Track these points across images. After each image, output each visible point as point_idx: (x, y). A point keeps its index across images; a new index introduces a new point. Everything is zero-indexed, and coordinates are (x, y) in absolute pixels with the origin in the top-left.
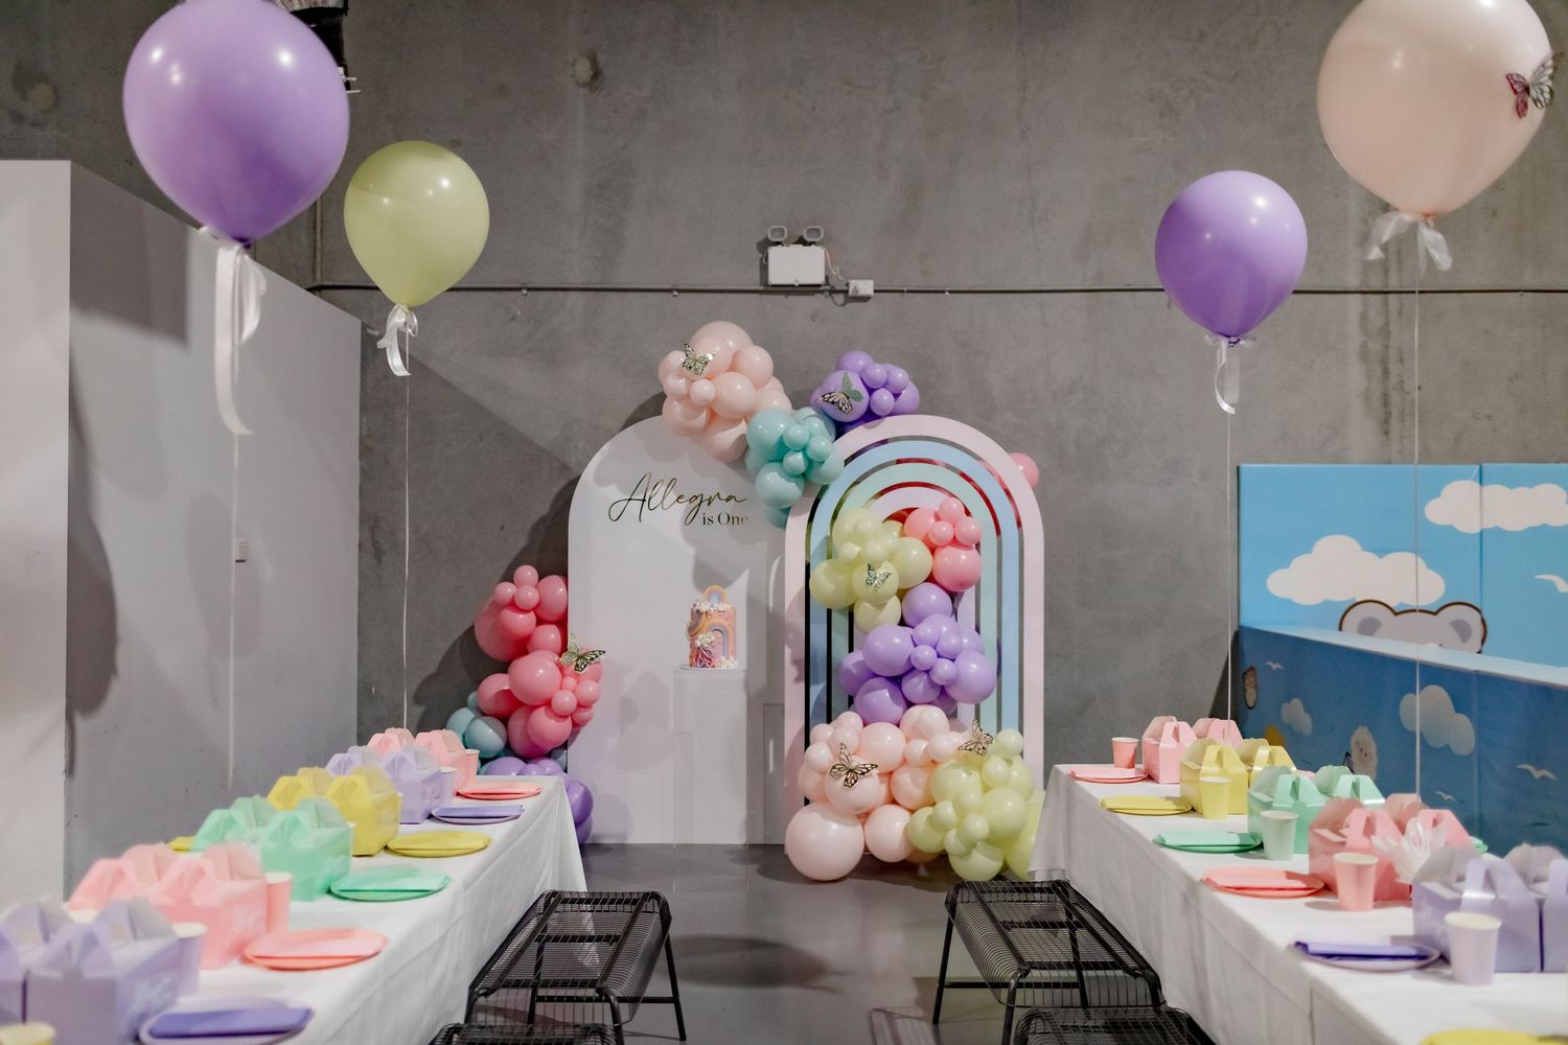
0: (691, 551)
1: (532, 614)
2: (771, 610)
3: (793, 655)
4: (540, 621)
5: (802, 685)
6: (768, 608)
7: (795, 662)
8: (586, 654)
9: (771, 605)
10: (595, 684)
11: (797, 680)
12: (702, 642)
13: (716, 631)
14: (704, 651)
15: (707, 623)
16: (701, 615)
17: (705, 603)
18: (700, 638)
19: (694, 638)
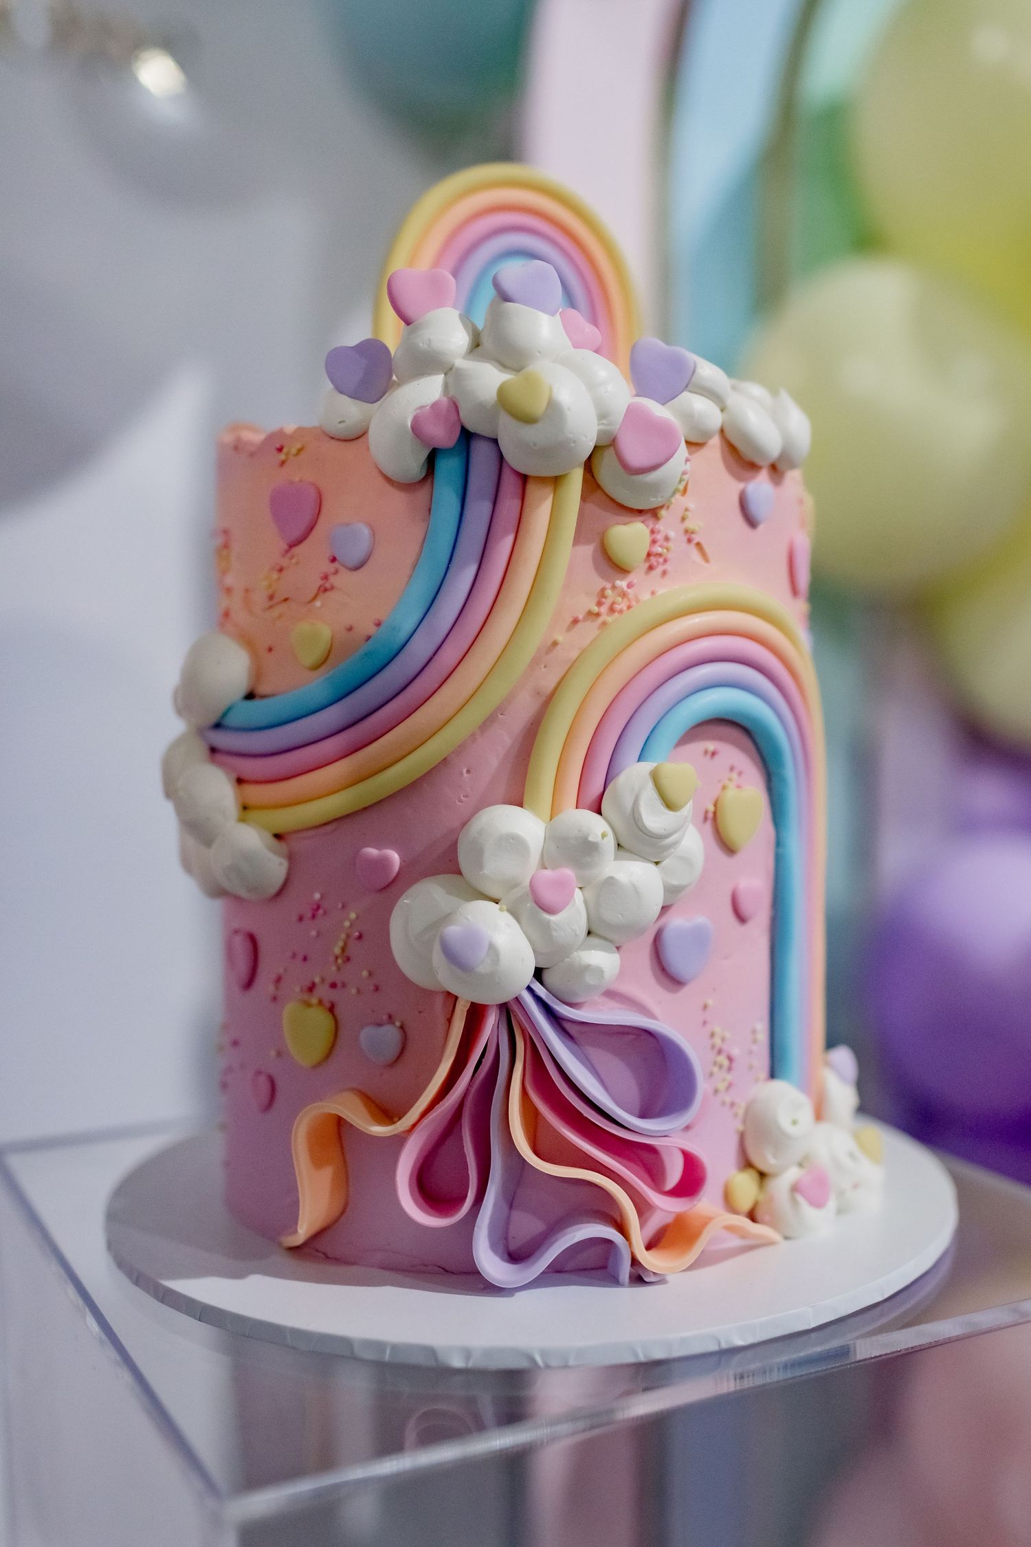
12: (550, 910)
13: (711, 746)
14: (560, 1042)
15: (592, 615)
16: (509, 505)
17: (558, 314)
18: (515, 844)
19: (372, 852)
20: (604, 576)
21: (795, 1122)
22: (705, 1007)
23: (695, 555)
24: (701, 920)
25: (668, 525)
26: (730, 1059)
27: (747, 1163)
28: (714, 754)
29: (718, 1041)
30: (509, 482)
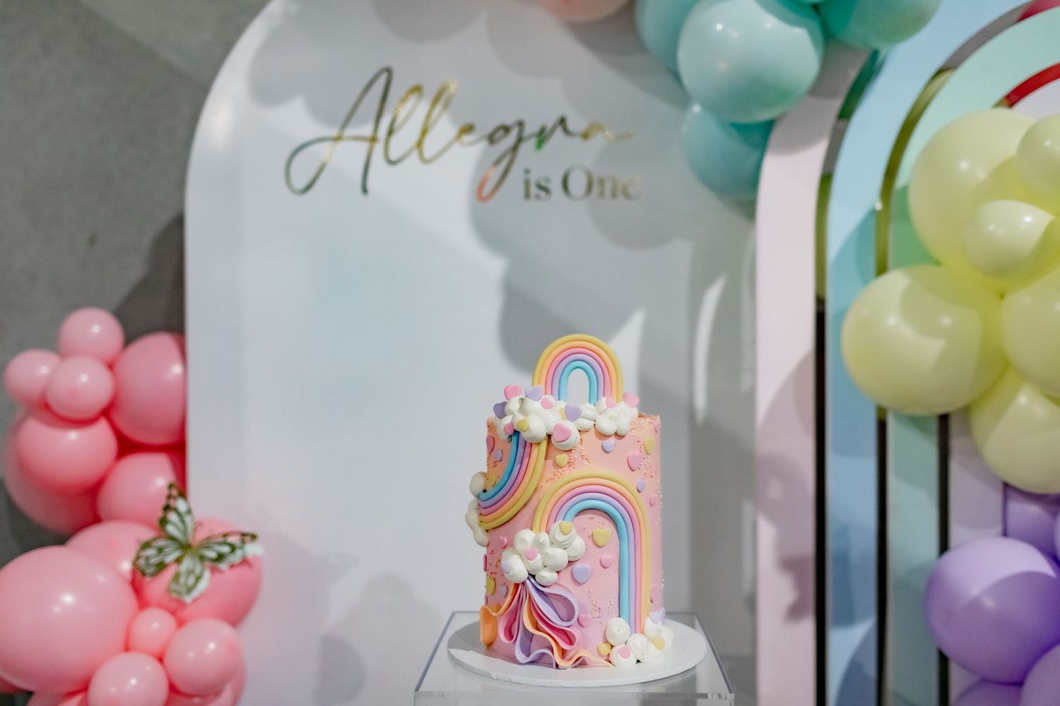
0: (494, 266)
1: (102, 429)
2: (700, 416)
3: (781, 543)
4: (127, 447)
5: (808, 627)
6: (691, 412)
7: (789, 564)
8: (207, 543)
9: (701, 401)
10: (225, 630)
11: (794, 612)
12: (530, 560)
13: (590, 516)
14: (539, 597)
15: (552, 479)
16: (528, 449)
17: (540, 401)
18: (524, 541)
19: (501, 538)
20: (555, 468)
21: (618, 631)
22: (589, 592)
23: (585, 462)
24: (588, 566)
25: (575, 454)
26: (599, 609)
27: (606, 641)
28: (592, 518)
29: (594, 602)
30: (528, 445)
